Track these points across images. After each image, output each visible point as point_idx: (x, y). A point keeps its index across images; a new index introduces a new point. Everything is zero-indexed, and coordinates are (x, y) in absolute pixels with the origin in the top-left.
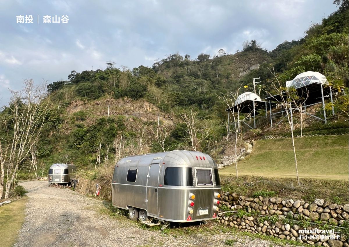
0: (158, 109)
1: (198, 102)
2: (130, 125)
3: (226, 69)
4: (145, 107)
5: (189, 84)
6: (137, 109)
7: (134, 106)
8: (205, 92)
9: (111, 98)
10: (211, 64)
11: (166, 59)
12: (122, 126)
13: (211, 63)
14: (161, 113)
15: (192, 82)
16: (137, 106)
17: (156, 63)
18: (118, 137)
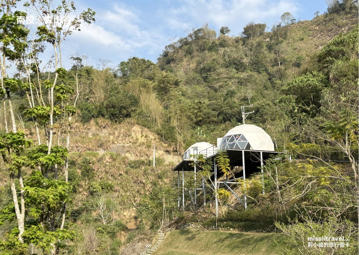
0: (157, 136)
1: (237, 116)
2: (104, 169)
3: (296, 49)
4: (133, 134)
5: (226, 82)
6: (120, 138)
7: (114, 133)
8: (249, 98)
9: (76, 122)
10: (268, 41)
11: (185, 39)
12: (88, 172)
13: (268, 39)
14: (161, 144)
15: (230, 78)
16: (120, 133)
17: (169, 46)
18: (82, 192)
